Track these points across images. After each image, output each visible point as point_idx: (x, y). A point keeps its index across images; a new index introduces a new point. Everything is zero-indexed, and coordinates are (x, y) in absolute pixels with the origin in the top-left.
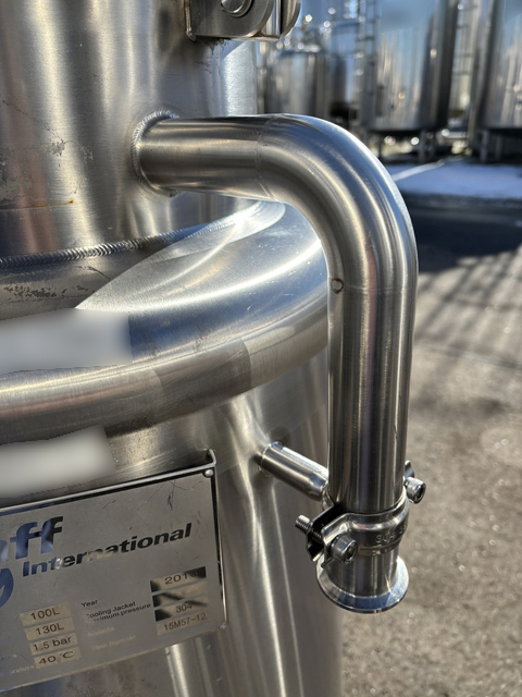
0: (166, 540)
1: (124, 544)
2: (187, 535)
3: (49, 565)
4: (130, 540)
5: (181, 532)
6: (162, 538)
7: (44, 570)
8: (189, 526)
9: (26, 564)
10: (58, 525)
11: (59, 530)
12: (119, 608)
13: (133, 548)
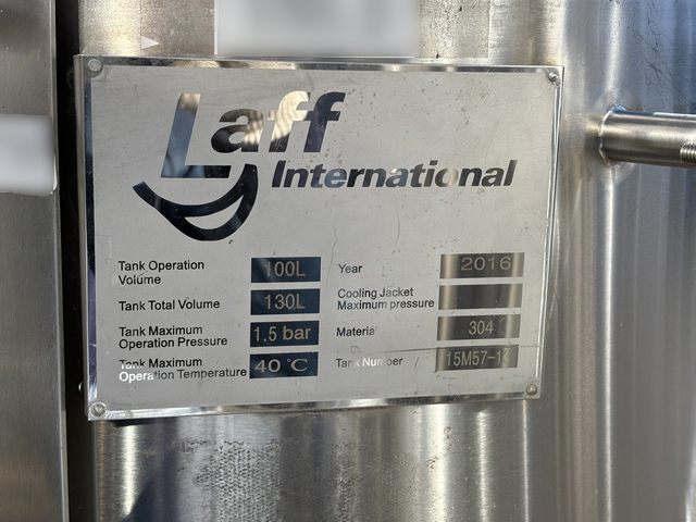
0: (475, 183)
1: (418, 170)
2: (508, 182)
3: (310, 176)
4: (427, 167)
5: (500, 171)
6: (471, 176)
7: (302, 184)
8: (512, 165)
9: (281, 165)
10: (336, 107)
11: (335, 116)
12: (390, 293)
13: (428, 183)
